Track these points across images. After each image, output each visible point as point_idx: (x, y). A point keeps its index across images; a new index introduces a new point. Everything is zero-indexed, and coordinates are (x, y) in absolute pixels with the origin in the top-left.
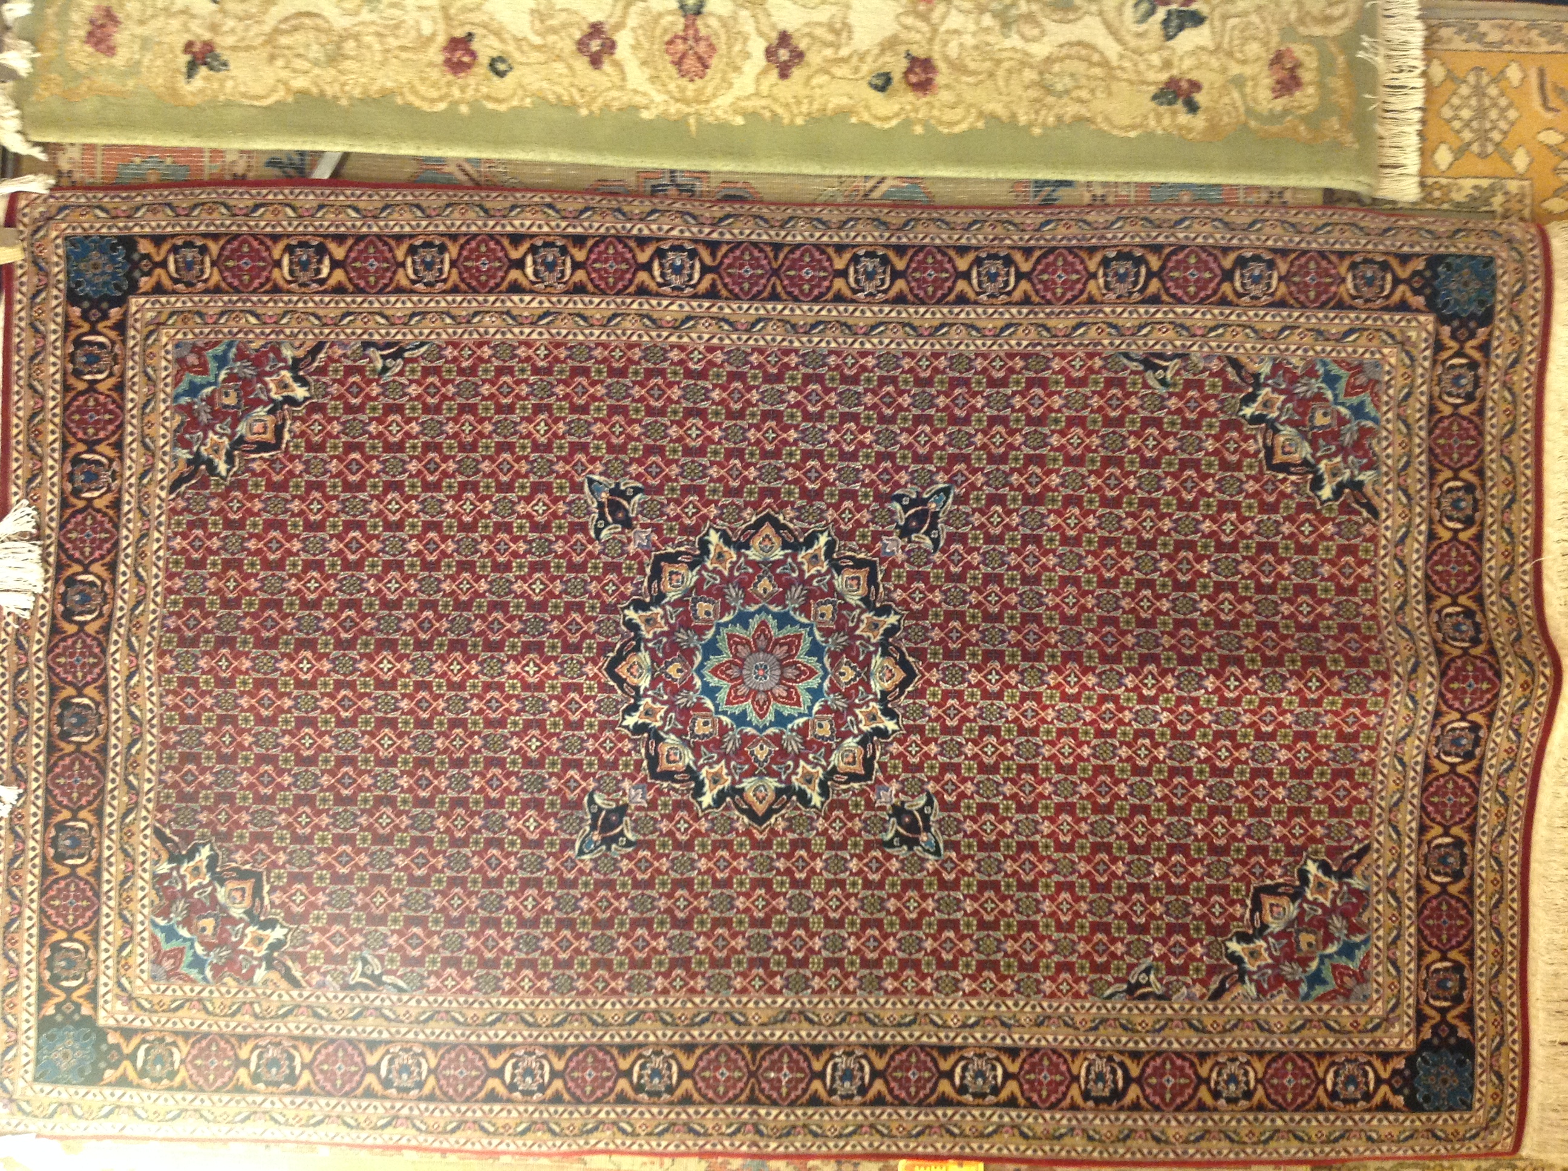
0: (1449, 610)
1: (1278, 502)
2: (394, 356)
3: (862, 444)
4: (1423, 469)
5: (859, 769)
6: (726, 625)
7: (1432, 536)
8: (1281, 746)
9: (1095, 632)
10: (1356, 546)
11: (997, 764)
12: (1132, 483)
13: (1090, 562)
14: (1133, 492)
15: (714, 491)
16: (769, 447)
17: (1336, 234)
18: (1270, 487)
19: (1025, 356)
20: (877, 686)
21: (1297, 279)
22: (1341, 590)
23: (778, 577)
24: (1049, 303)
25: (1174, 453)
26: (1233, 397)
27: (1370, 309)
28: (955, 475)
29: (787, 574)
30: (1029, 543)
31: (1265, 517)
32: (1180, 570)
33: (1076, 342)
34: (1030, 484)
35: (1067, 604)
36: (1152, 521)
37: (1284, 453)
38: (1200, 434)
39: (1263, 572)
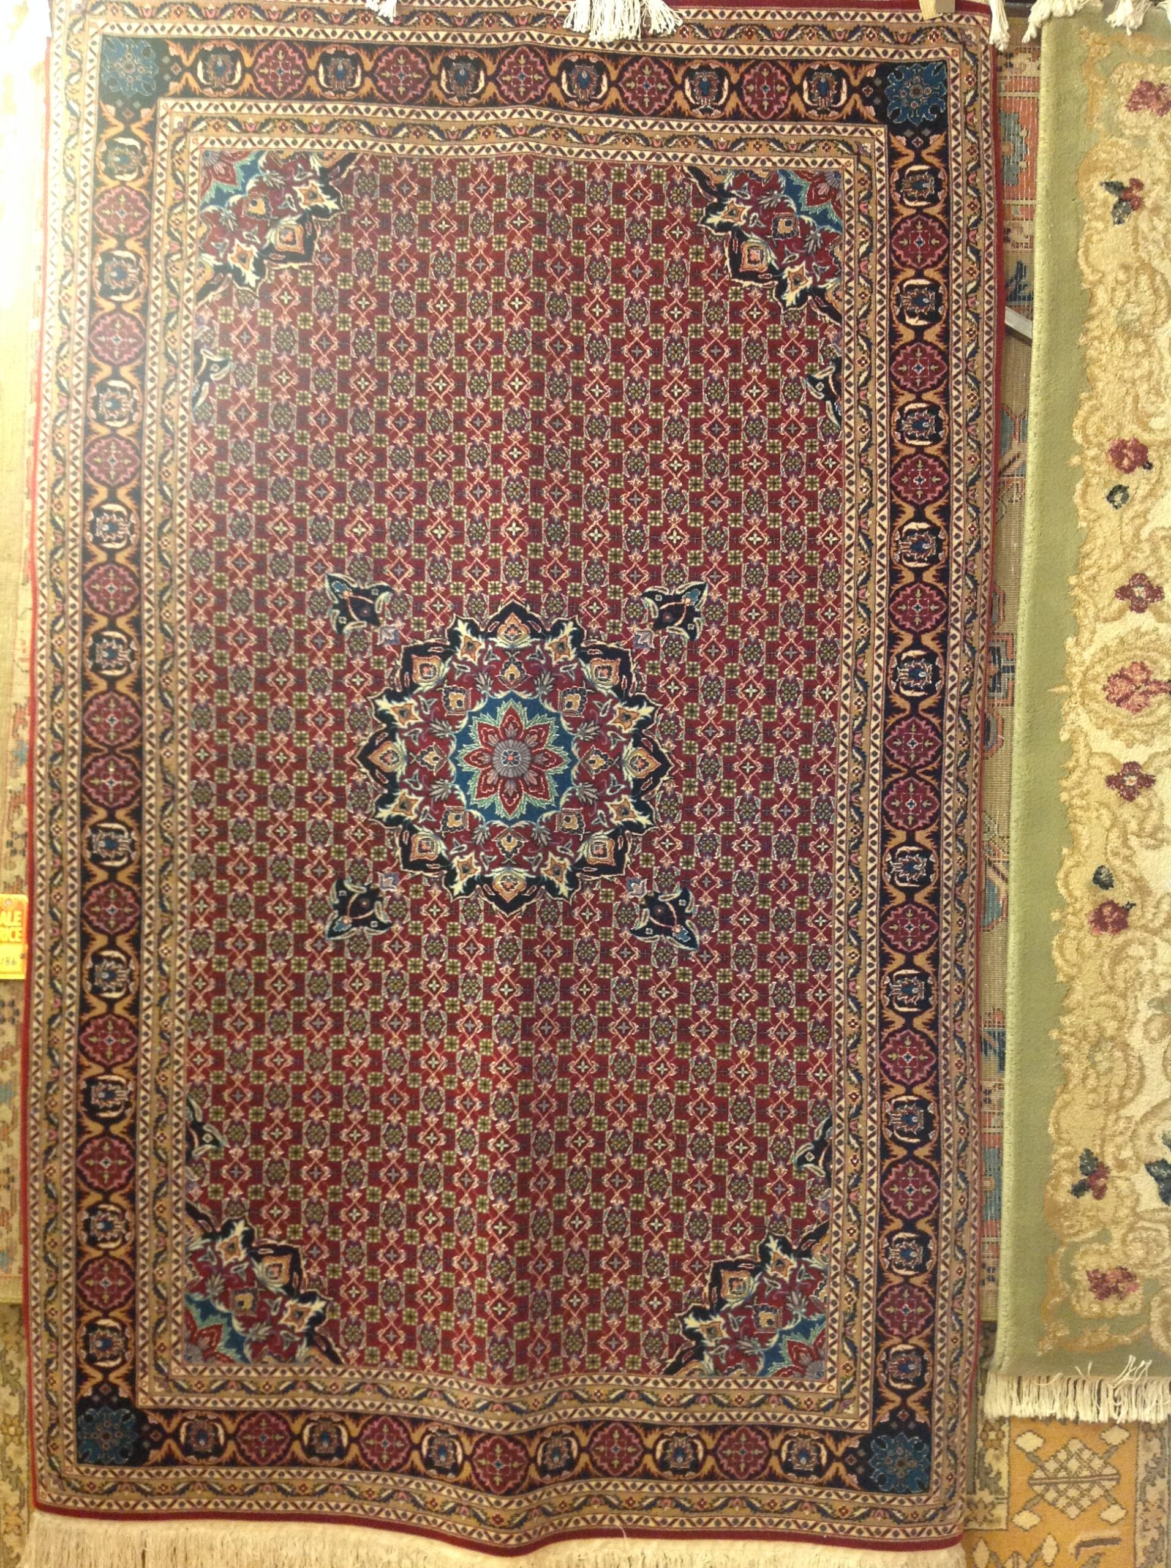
0: (574, 1445)
1: (682, 1274)
2: (827, 390)
3: (739, 859)
4: (716, 1419)
5: (415, 855)
6: (558, 723)
7: (649, 1428)
8: (438, 1276)
9: (551, 1091)
10: (637, 1352)
11: (420, 993)
12: (701, 1129)
13: (621, 1086)
14: (692, 1130)
15: (692, 711)
16: (736, 766)
17: (952, 1334)
18: (697, 1266)
19: (827, 1022)
20: (497, 873)
21: (906, 1295)
22: (594, 1336)
23: (606, 775)
24: (882, 1046)
25: (731, 1171)
26: (787, 1230)
27: (876, 1367)
28: (709, 952)
29: (609, 784)
30: (641, 1025)
31: (667, 1262)
32: (614, 1177)
33: (842, 1073)
34: (700, 1027)
35: (580, 1064)
36: (663, 1148)
37: (731, 1281)
38: (750, 1197)
39: (612, 1259)
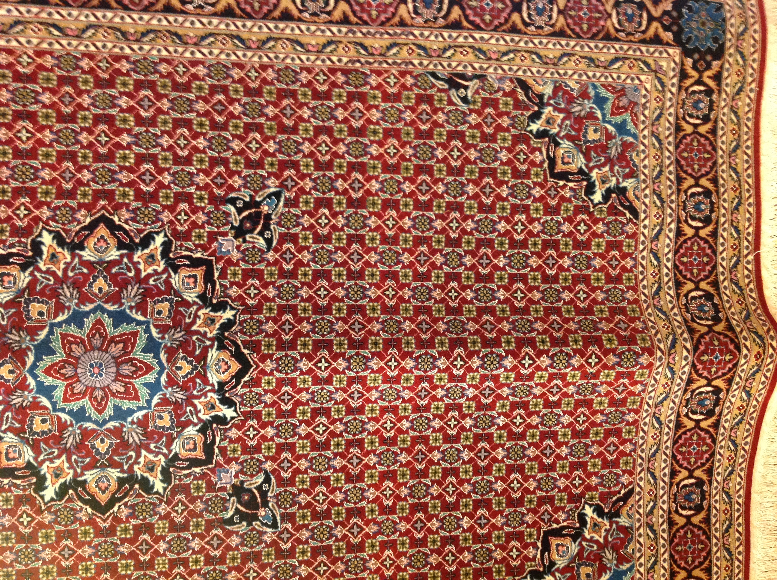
0: (694, 294)
1: (559, 205)
3: (196, 149)
4: (672, 177)
5: (199, 454)
6: (60, 325)
7: (679, 233)
8: (565, 413)
9: (412, 320)
10: (621, 242)
11: (328, 441)
12: (440, 188)
13: (406, 258)
14: (441, 197)
15: (47, 193)
16: (102, 150)
18: (553, 192)
19: (346, 72)
20: (214, 378)
21: (572, 13)
22: (609, 279)
23: (113, 278)
24: (365, 23)
25: (475, 163)
26: (522, 115)
27: (631, 41)
28: (286, 180)
29: (123, 274)
30: (353, 242)
31: (549, 218)
32: (481, 264)
33: (390, 61)
34: (353, 189)
35: (388, 296)
36: (457, 222)
37: (563, 163)
38: (496, 146)
39: (548, 265)
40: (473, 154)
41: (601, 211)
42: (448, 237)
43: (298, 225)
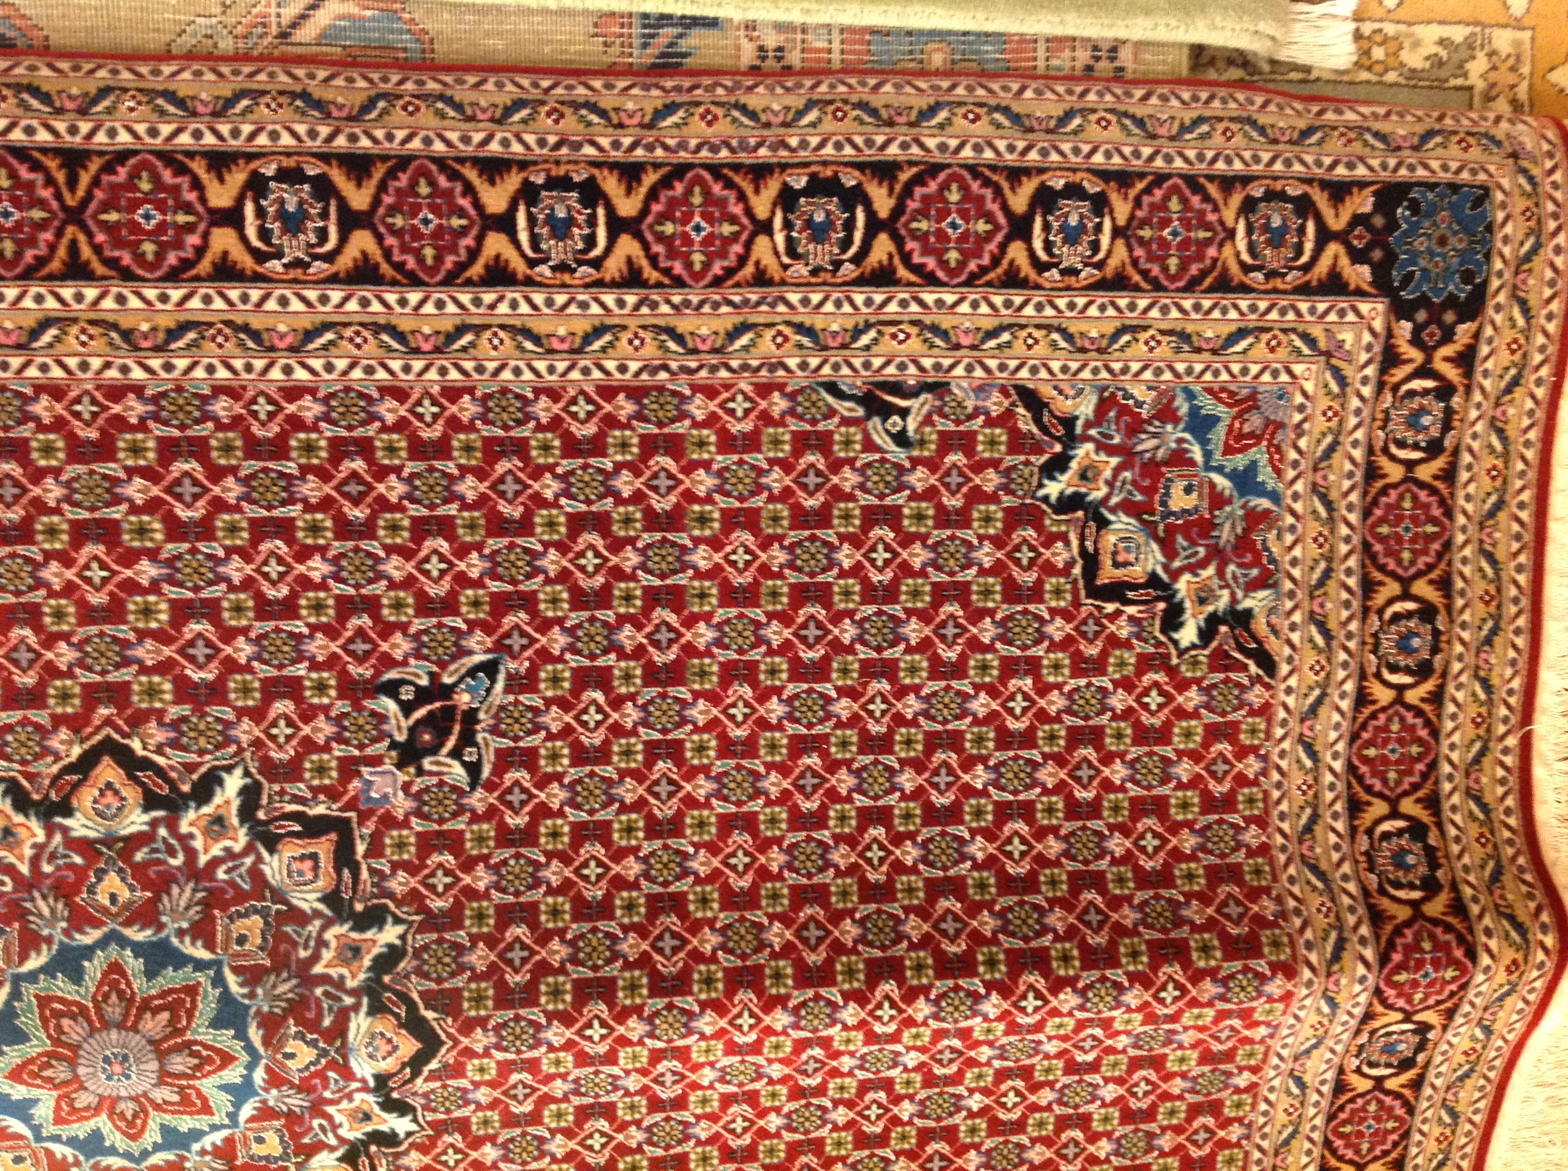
0: (1386, 826)
1: (1104, 654)
3: (305, 582)
4: (1352, 582)
6: (32, 977)
7: (1362, 698)
9: (786, 920)
10: (1235, 725)
11: (611, 1163)
12: (847, 632)
13: (774, 783)
14: (850, 650)
16: (97, 599)
17: (1218, 139)
18: (1091, 628)
19: (636, 393)
21: (1146, 233)
22: (1209, 803)
23: (140, 872)
24: (679, 283)
25: (922, 573)
26: (1027, 463)
27: (1275, 291)
28: (508, 635)
29: (159, 862)
30: (658, 757)
31: (1083, 682)
32: (935, 786)
33: (735, 364)
34: (656, 644)
35: (734, 868)
36: (885, 700)
37: (1116, 565)
38: (969, 535)
39: (1078, 780)
40: (918, 556)
41: (1195, 663)
42: (864, 734)
43: (536, 729)
